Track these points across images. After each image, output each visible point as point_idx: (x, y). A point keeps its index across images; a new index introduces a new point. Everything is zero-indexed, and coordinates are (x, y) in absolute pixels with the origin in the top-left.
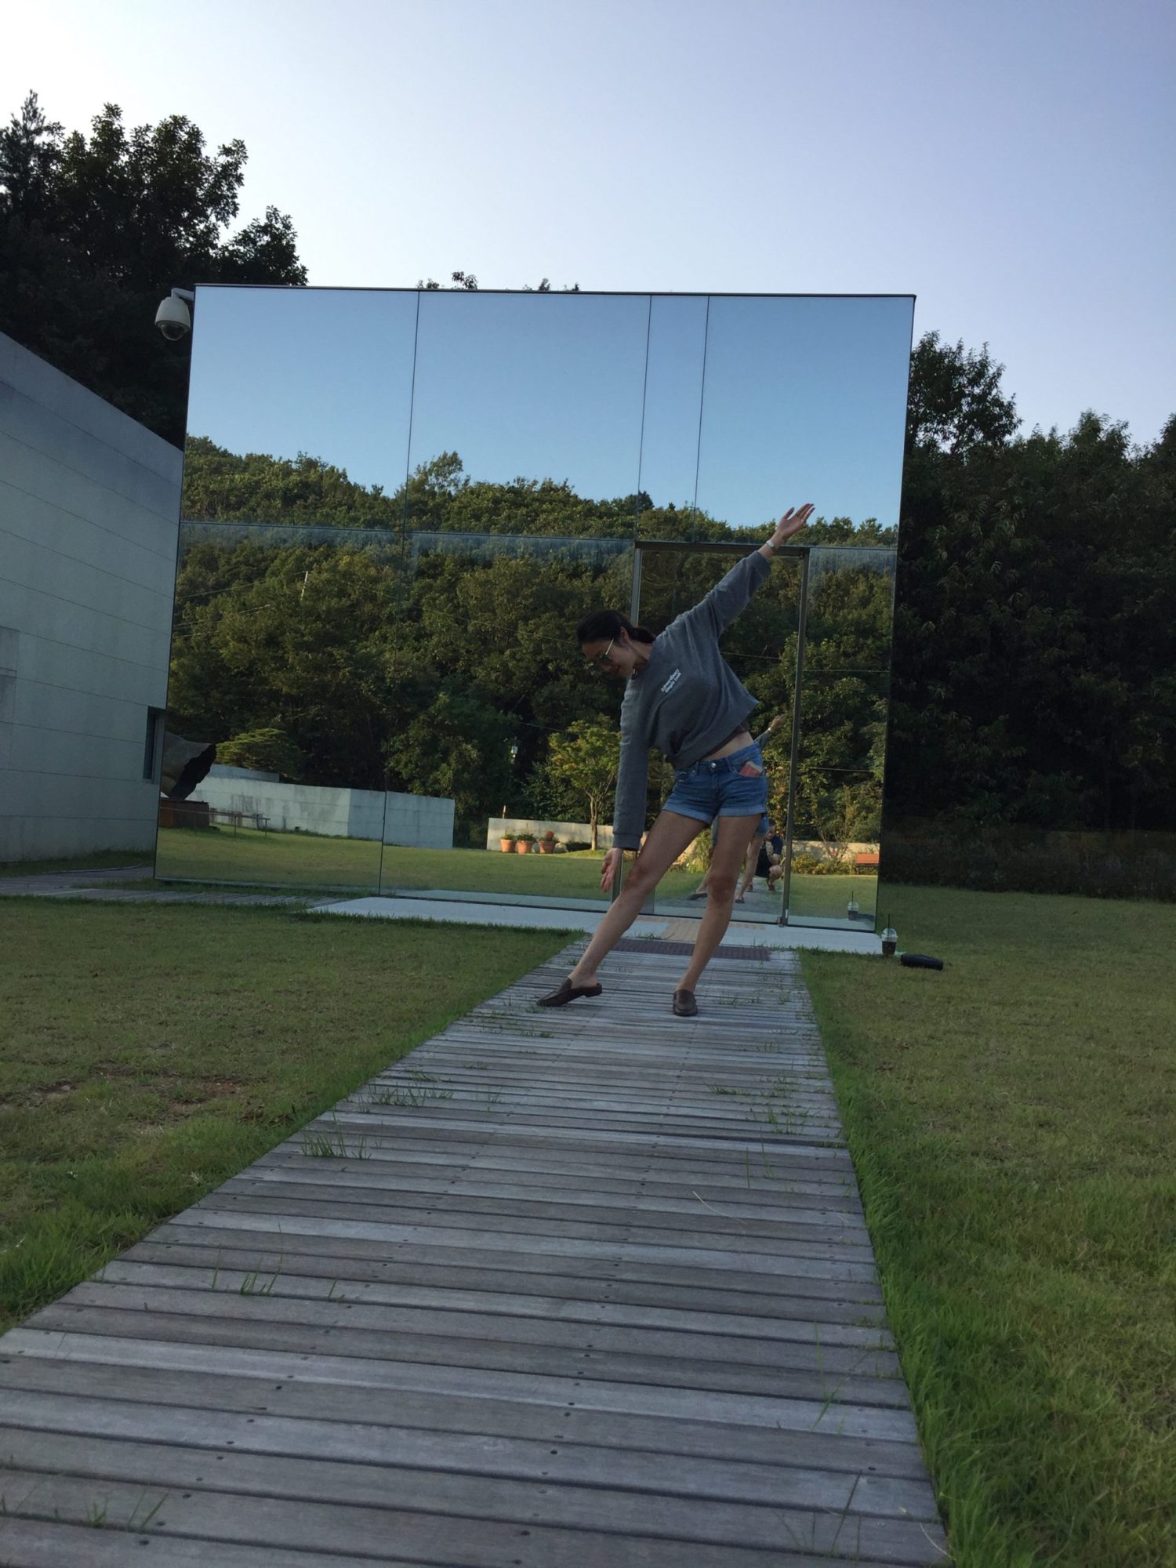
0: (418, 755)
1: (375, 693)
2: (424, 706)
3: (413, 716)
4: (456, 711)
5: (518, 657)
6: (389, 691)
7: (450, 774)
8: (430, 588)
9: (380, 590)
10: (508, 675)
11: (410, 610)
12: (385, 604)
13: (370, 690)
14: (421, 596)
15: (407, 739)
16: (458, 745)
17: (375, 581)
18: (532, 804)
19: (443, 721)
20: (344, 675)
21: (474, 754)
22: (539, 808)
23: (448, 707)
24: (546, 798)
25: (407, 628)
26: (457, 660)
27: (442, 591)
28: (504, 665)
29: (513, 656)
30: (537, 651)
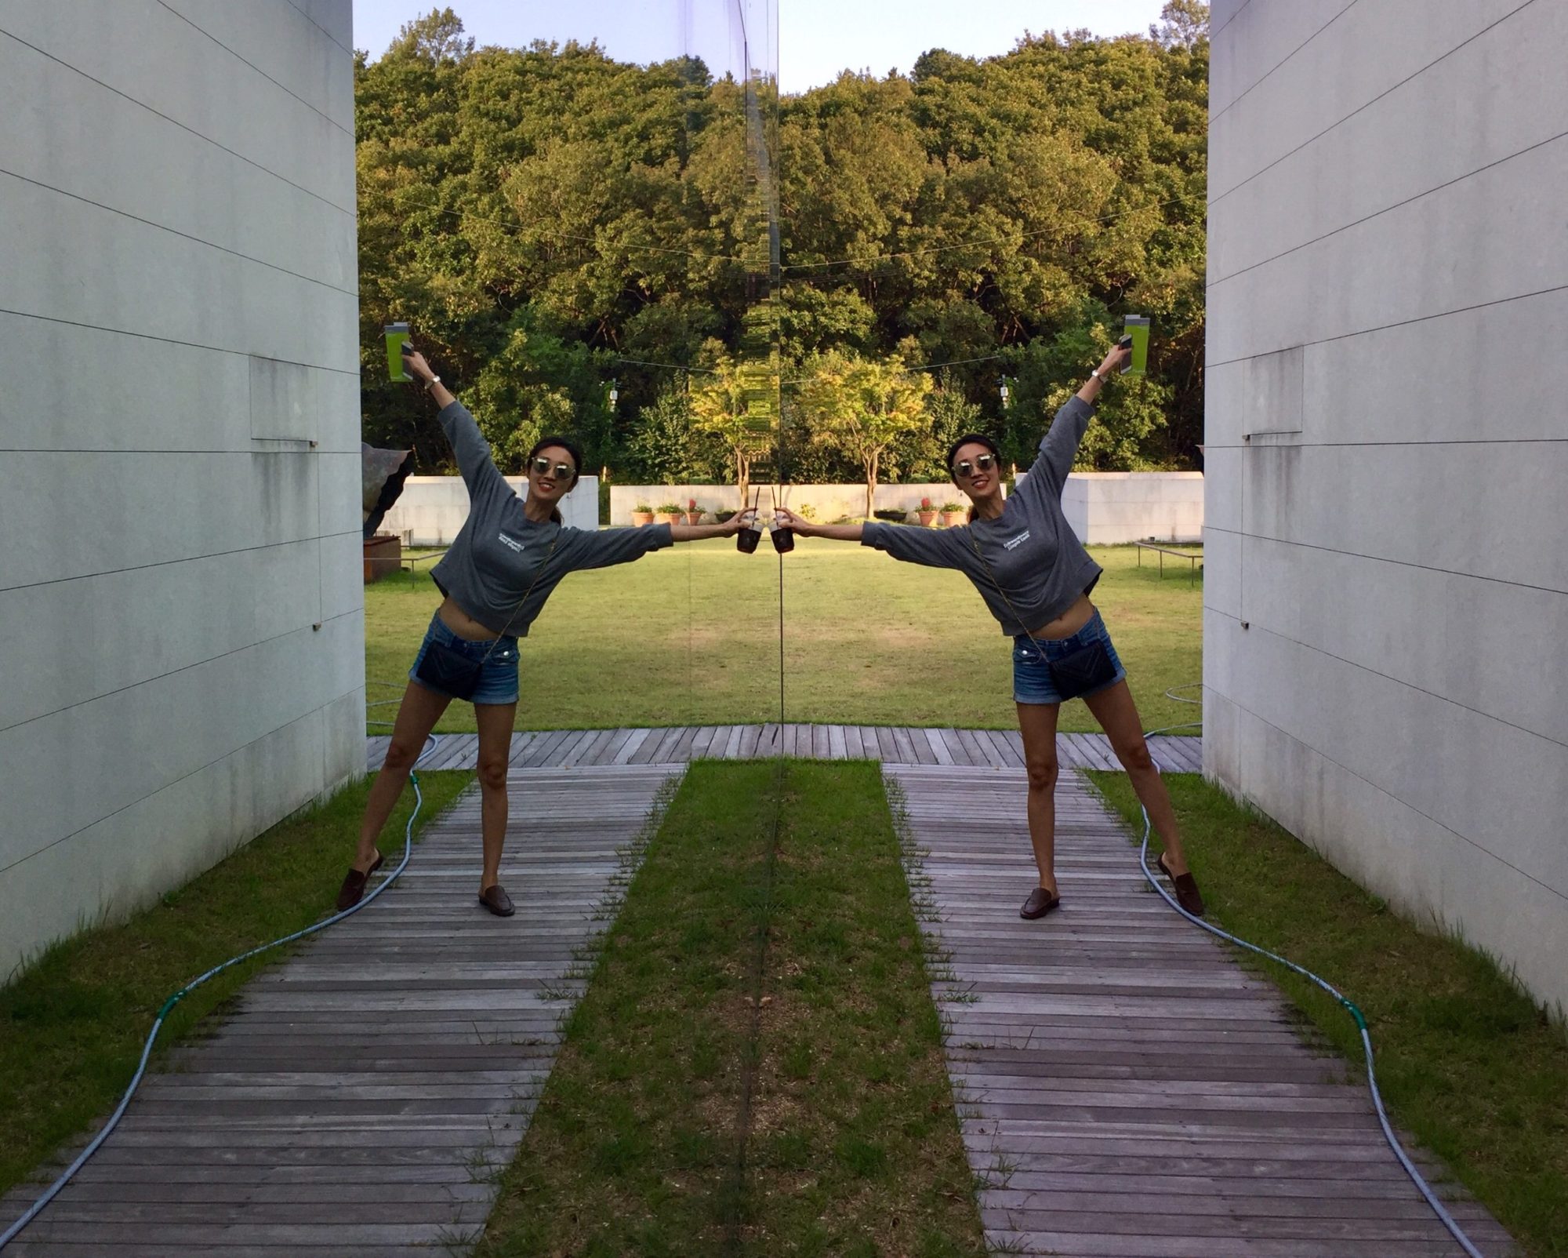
0: (492, 413)
2: (495, 349)
3: (483, 362)
4: (535, 353)
5: (597, 273)
10: (586, 299)
11: (441, 218)
13: (429, 327)
14: (454, 198)
15: (477, 392)
19: (521, 367)
23: (526, 348)
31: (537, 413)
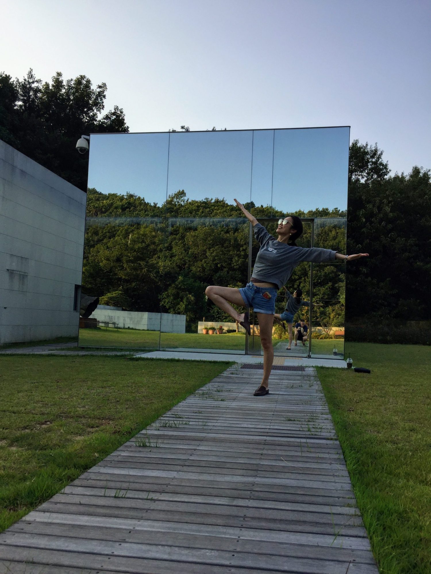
0: (172, 299)
1: (156, 277)
2: (174, 282)
3: (170, 285)
4: (185, 283)
5: (207, 262)
6: (161, 276)
7: (184, 306)
8: (175, 239)
9: (156, 240)
10: (204, 269)
11: (167, 247)
12: (158, 245)
13: (154, 276)
14: (172, 242)
15: (168, 293)
16: (186, 295)
17: (154, 237)
18: (214, 316)
19: (181, 286)
20: (144, 271)
21: (192, 298)
22: (217, 317)
23: (182, 281)
24: (219, 314)
25: (167, 253)
26: (186, 264)
27: (180, 240)
28: (202, 265)
29: (205, 262)
30: (214, 260)
31: (184, 301)
